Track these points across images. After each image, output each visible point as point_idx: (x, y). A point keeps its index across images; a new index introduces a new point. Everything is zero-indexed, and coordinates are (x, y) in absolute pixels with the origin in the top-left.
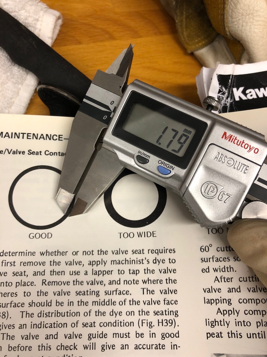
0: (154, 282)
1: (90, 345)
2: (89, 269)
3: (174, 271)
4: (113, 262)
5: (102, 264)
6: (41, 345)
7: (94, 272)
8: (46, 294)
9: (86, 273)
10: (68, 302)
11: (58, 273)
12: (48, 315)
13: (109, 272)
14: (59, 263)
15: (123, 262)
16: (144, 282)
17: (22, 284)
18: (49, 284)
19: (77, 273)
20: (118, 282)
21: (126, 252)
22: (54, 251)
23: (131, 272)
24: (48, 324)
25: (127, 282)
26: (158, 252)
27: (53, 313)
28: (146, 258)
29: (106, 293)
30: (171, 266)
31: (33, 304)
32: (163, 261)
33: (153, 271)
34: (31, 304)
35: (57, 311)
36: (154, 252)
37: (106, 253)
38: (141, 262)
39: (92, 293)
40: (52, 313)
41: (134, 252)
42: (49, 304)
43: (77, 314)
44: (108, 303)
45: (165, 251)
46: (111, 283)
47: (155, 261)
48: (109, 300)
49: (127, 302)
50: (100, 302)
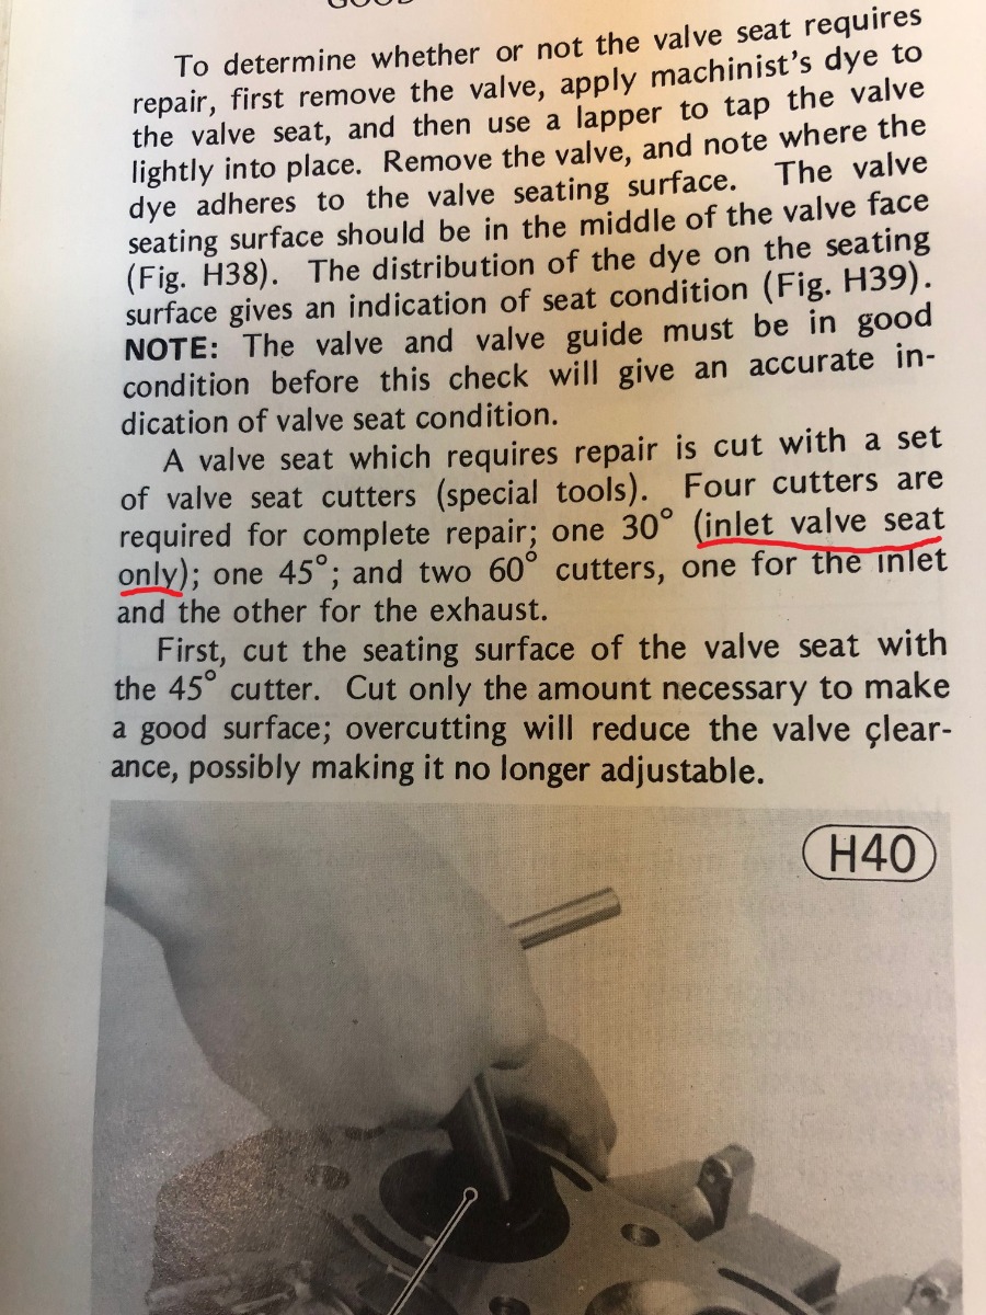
0: (829, 136)
1: (576, 371)
2: (566, 106)
3: (916, 89)
4: (658, 77)
5: (616, 88)
6: (390, 372)
7: (584, 118)
8: (401, 200)
9: (554, 123)
10: (488, 227)
11: (444, 127)
12: (412, 271)
13: (647, 115)
14: (445, 93)
15: (703, 74)
16: (789, 140)
17: (312, 166)
18: (412, 166)
19: (520, 124)
20: (685, 148)
21: (714, 37)
22: (425, 50)
23: (735, 107)
24: (412, 301)
25: (717, 145)
26: (847, 25)
27: (432, 264)
28: (795, 53)
29: (636, 188)
30: (903, 74)
31: (356, 235)
32: (870, 58)
33: (826, 99)
34: (347, 235)
35: (447, 257)
36: (830, 30)
37: (631, 45)
38: (777, 68)
39: (578, 190)
40: (426, 265)
41: (746, 35)
42: (414, 234)
43: (524, 265)
44: (642, 224)
45: (880, 20)
46: (652, 152)
47: (835, 61)
48: (647, 211)
49: (720, 217)
50: (610, 220)
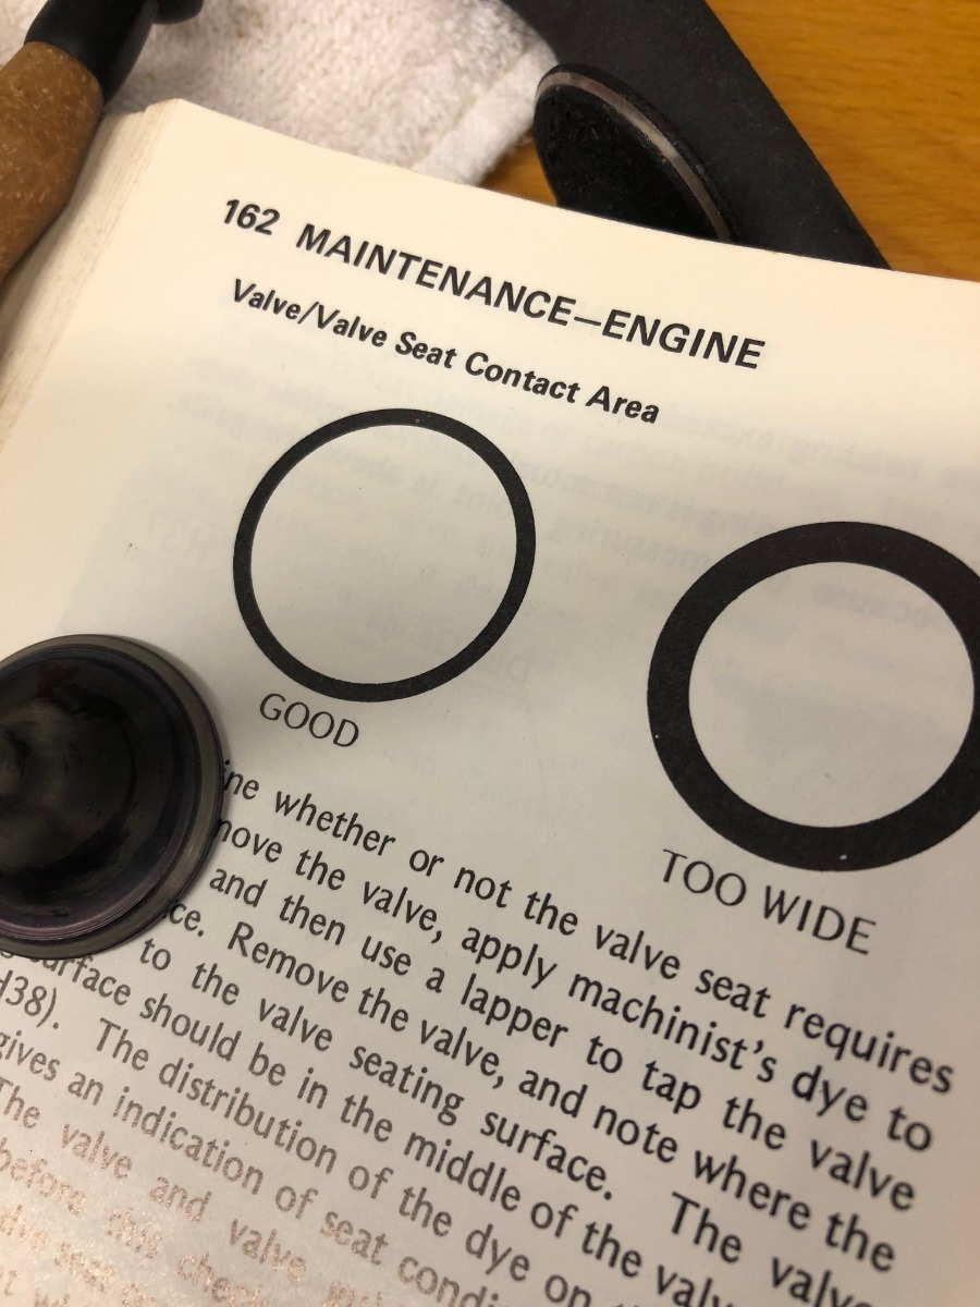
0: (760, 1196)
2: (460, 966)
3: (902, 1195)
4: (583, 985)
5: (525, 973)
7: (473, 995)
8: (229, 993)
9: (436, 983)
10: (307, 1080)
11: (314, 923)
12: (203, 1092)
13: (547, 1030)
14: (334, 879)
15: (634, 1010)
16: (705, 1168)
18: (260, 956)
19: (397, 963)
20: (571, 1102)
21: (668, 966)
22: (336, 814)
23: (656, 1080)
24: (186, 1133)
25: (612, 1122)
26: (844, 1041)
27: (227, 1095)
28: (760, 1044)
29: (493, 1126)
30: (893, 1160)
31: (163, 1012)
32: (856, 1108)
33: (774, 1135)
34: (154, 1007)
35: (246, 1095)
36: (818, 1035)
37: (566, 923)
38: (729, 1053)
39: (427, 1089)
40: (220, 1094)
41: (711, 985)
42: (225, 1046)
43: (323, 1155)
44: (479, 1180)
45: (890, 1056)
46: (532, 1086)
47: (809, 1085)
48: (492, 1166)
49: (575, 1230)
50: (445, 1152)
